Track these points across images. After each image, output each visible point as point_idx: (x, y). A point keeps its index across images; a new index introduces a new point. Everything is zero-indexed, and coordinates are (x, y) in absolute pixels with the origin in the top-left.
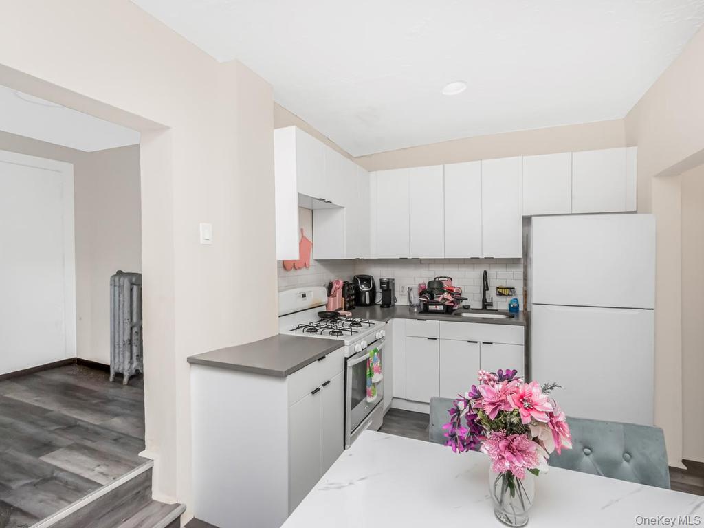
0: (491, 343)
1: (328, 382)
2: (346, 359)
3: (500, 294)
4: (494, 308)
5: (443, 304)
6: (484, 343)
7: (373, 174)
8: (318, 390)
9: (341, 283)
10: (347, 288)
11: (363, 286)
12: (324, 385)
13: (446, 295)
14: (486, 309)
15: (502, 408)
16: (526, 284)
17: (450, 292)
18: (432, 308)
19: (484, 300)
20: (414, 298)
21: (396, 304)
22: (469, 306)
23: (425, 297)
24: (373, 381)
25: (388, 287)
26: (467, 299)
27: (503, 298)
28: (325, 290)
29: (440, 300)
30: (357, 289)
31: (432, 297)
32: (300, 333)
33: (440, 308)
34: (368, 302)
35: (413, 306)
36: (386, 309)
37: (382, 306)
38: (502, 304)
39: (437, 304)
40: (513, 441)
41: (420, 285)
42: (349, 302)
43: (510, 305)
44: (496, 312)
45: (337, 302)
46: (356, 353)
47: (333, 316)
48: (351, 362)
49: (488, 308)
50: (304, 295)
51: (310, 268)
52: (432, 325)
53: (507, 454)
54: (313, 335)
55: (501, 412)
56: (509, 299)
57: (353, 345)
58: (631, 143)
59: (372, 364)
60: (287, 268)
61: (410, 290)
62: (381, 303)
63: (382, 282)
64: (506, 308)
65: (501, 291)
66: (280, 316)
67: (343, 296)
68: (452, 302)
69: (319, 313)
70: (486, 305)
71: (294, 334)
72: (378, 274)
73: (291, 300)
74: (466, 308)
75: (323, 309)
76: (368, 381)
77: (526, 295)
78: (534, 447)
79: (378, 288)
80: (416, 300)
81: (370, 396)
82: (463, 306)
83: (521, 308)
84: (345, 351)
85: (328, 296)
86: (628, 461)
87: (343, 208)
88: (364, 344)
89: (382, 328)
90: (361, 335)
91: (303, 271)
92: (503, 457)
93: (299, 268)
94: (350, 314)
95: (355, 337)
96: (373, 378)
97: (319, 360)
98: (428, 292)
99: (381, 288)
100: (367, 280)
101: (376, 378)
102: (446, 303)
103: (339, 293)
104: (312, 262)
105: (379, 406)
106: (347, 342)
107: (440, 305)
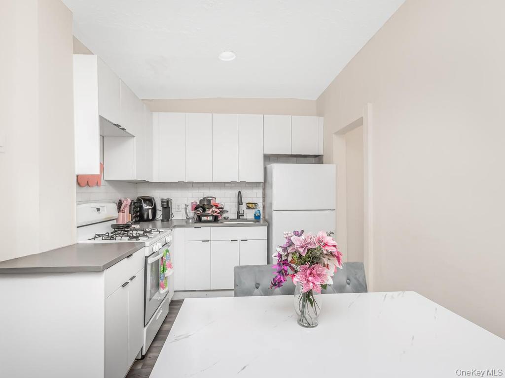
0: (247, 240)
1: (134, 277)
2: (146, 257)
3: (249, 208)
4: (245, 217)
5: (212, 215)
6: (242, 240)
7: (155, 115)
8: (127, 283)
9: (129, 201)
10: (133, 206)
11: (145, 205)
12: (131, 279)
13: (214, 209)
14: (239, 218)
15: (310, 247)
16: (264, 201)
17: (216, 206)
18: (204, 218)
19: (238, 212)
20: (189, 212)
21: (173, 219)
22: (228, 217)
23: (199, 211)
24: (166, 276)
25: (167, 206)
26: (228, 212)
27: (250, 211)
28: (115, 206)
29: (210, 212)
30: (141, 207)
31: (204, 210)
32: (99, 241)
33: (210, 218)
34: (151, 217)
35: (189, 219)
36: (165, 223)
37: (162, 221)
38: (249, 215)
39: (208, 215)
40: (313, 269)
41: (192, 203)
42: (134, 217)
43: (255, 215)
44: (246, 220)
45: (125, 217)
46: (154, 253)
47: (126, 227)
48: (151, 260)
49: (241, 217)
50: (98, 210)
51: (102, 187)
52: (206, 231)
53: (311, 278)
54: (114, 241)
55: (309, 250)
56: (254, 211)
57: (151, 247)
58: (320, 114)
59: (165, 262)
60: (81, 185)
61: (187, 206)
62: (161, 218)
63: (162, 201)
64: (252, 217)
65: (249, 205)
66: (78, 227)
67: (130, 213)
68: (219, 213)
69: (112, 225)
70: (239, 215)
71: (92, 242)
72: (158, 195)
73: (88, 213)
74: (226, 219)
75: (114, 222)
76: (161, 276)
77: (264, 208)
78: (326, 270)
79: (159, 207)
80: (191, 214)
81: (163, 288)
82: (224, 218)
83: (262, 217)
84: (146, 251)
85: (119, 212)
86: (349, 284)
87: (134, 136)
88: (159, 245)
89: (170, 234)
90: (156, 239)
91: (95, 189)
92: (308, 281)
93: (92, 186)
94: (139, 226)
95: (151, 240)
96: (165, 273)
97: (128, 257)
98: (201, 207)
99: (162, 206)
100: (149, 200)
101: (168, 273)
102: (215, 214)
103: (127, 210)
104: (103, 182)
105: (167, 297)
106: (147, 244)
107: (211, 216)
